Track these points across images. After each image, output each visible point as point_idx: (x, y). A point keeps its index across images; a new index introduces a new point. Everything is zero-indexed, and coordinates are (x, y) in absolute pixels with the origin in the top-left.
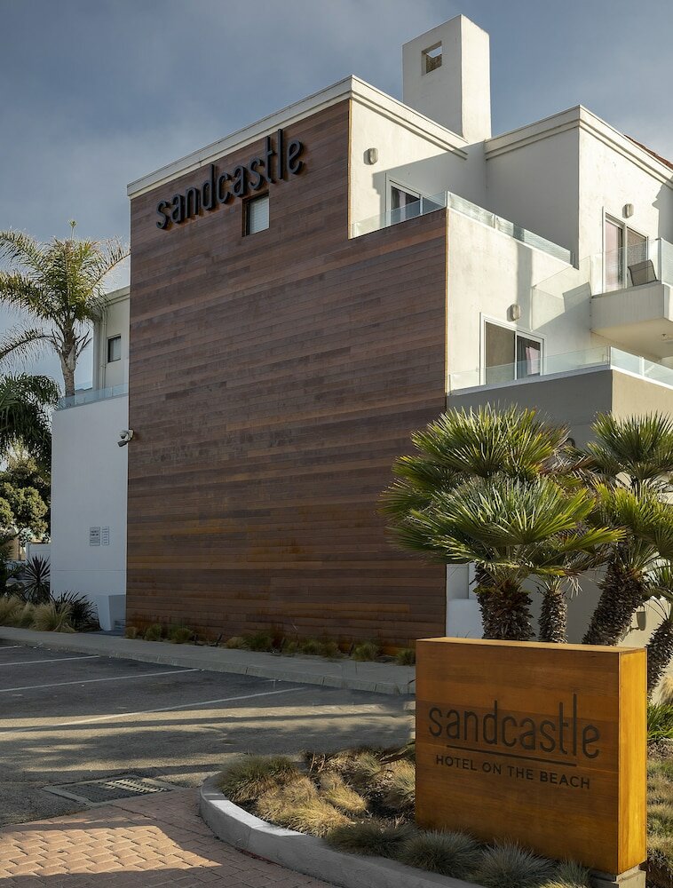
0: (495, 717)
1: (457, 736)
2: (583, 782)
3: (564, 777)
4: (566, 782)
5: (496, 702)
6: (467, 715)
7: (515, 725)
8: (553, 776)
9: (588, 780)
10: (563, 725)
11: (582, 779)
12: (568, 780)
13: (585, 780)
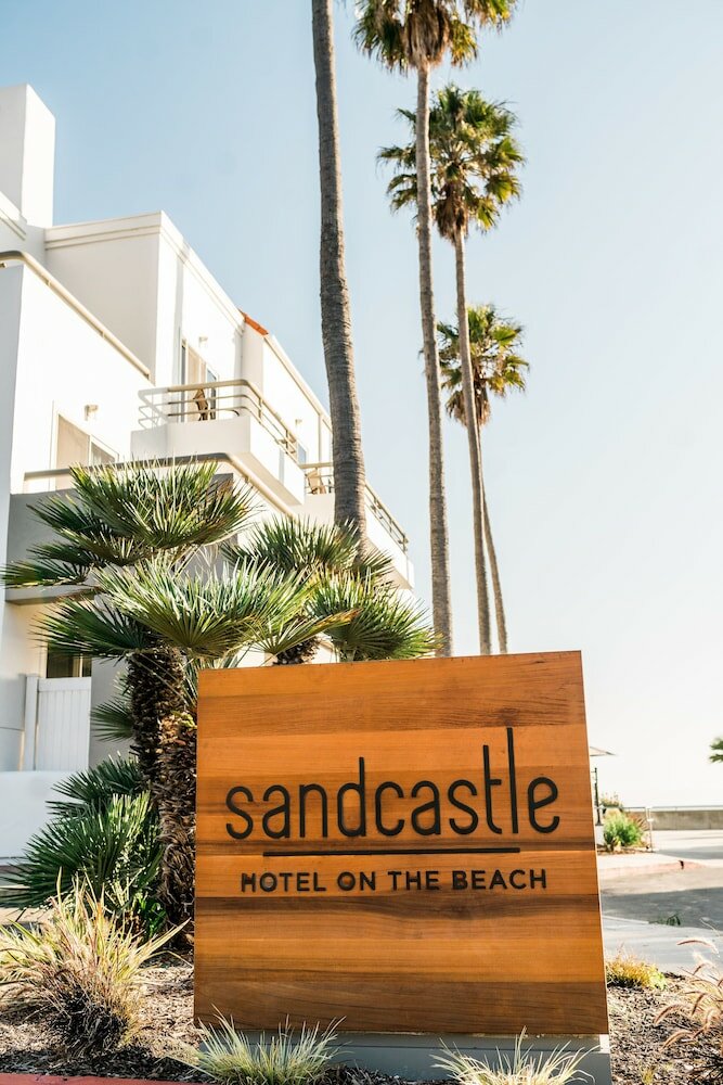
0: (360, 788)
1: (286, 832)
2: (533, 879)
3: (497, 873)
4: (502, 882)
5: (362, 760)
6: (304, 790)
7: (401, 794)
8: (478, 876)
9: (543, 871)
10: (490, 782)
11: (532, 872)
12: (506, 879)
13: (538, 874)
